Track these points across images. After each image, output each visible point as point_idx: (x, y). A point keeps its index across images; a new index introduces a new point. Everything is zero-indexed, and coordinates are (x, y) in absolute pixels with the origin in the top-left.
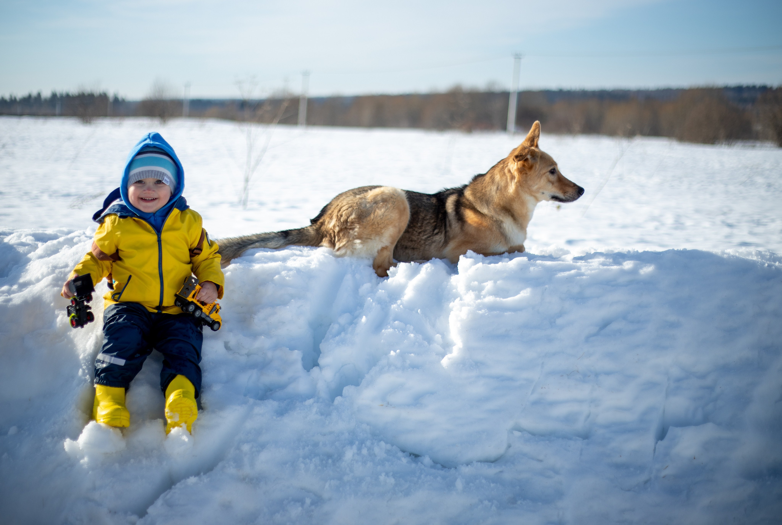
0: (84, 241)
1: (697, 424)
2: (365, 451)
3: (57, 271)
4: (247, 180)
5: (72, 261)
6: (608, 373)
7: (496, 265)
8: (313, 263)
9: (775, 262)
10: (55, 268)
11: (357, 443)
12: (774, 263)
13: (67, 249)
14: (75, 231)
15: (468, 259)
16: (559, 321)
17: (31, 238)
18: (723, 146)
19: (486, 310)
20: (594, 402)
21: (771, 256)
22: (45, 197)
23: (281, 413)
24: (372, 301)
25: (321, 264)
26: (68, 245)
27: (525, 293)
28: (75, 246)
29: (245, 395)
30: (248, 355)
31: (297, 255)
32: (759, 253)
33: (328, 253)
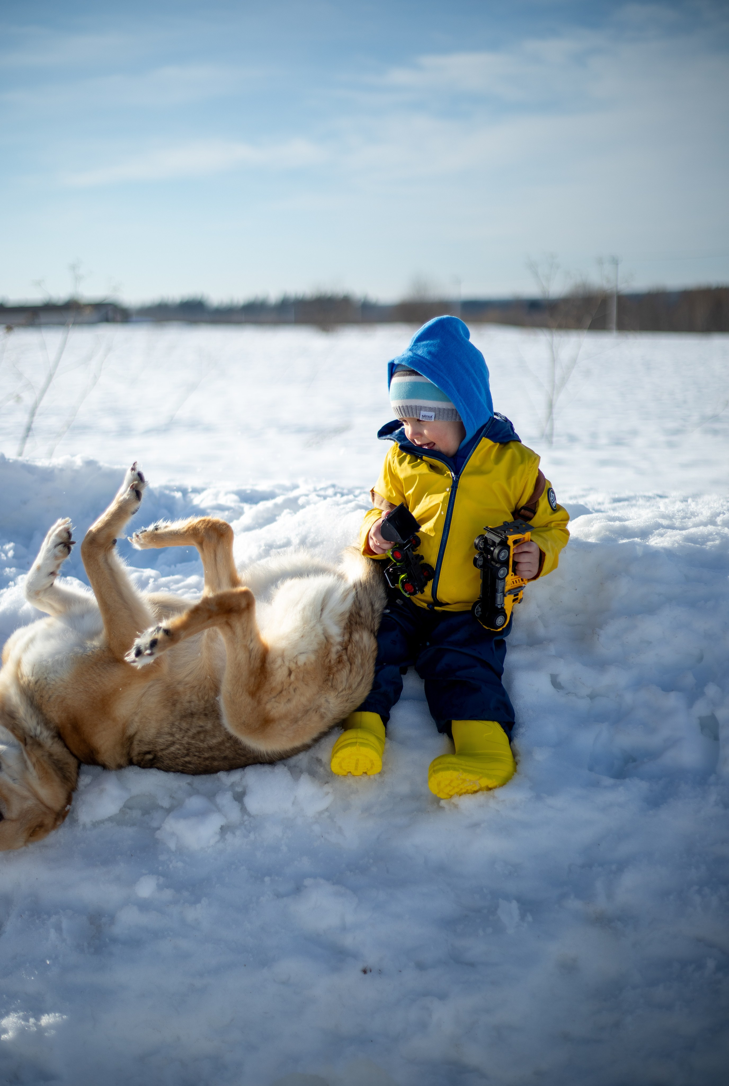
0: (315, 503)
5: (297, 535)
23: (655, 802)
29: (593, 769)
30: (592, 697)
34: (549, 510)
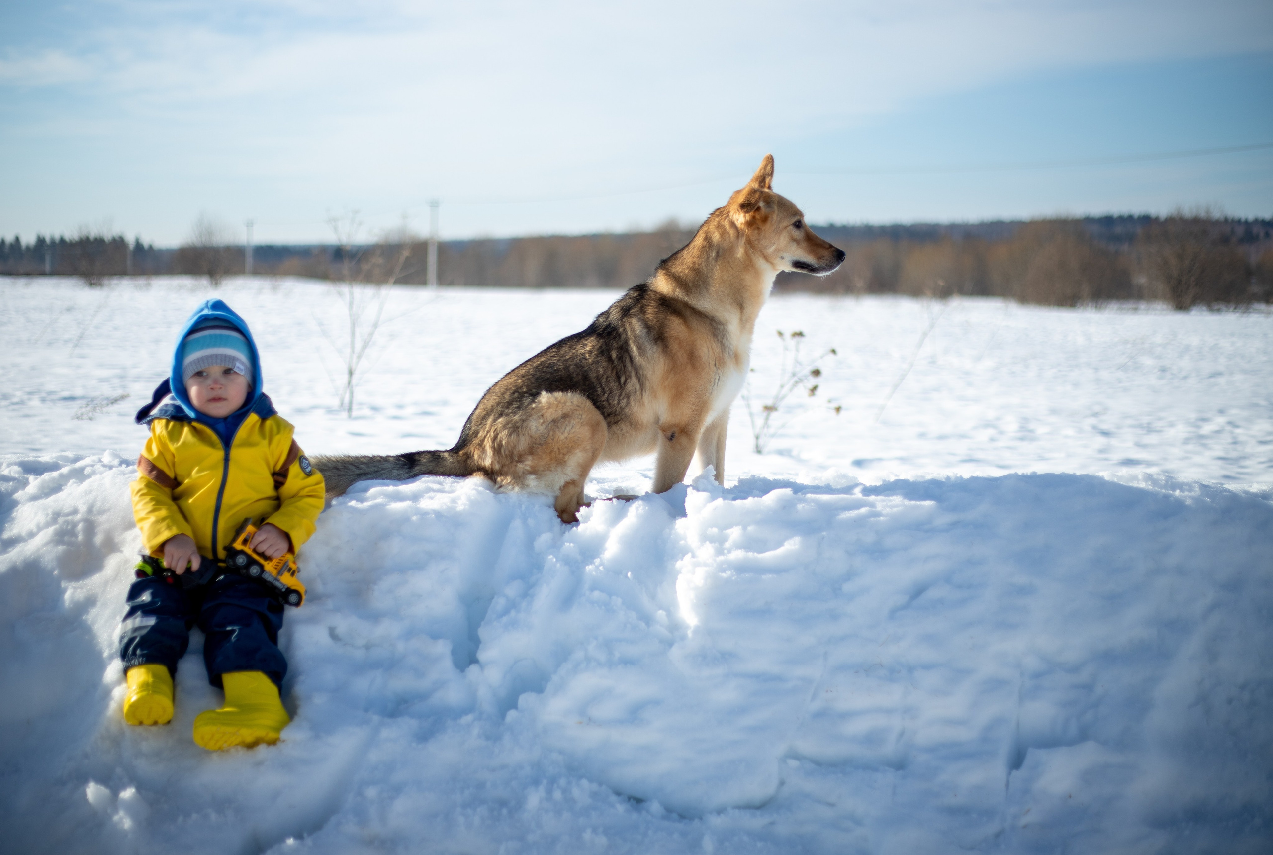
0: (101, 473)
1: (1071, 743)
2: (558, 795)
3: (61, 520)
4: (351, 373)
5: (84, 504)
6: (928, 667)
7: (744, 501)
8: (460, 502)
9: (1174, 490)
10: (56, 515)
11: (545, 782)
12: (1173, 493)
13: (75, 485)
14: (86, 457)
15: (701, 493)
16: (847, 587)
17: (16, 468)
18: (1089, 309)
19: (733, 571)
20: (909, 711)
21: (1167, 481)
22: (35, 402)
23: (424, 737)
24: (555, 560)
25: (473, 503)
26: (76, 480)
27: (792, 545)
28: (88, 481)
29: (366, 710)
30: (368, 647)
31: (434, 491)
32: (1149, 477)
33: (483, 487)
34: (303, 475)
